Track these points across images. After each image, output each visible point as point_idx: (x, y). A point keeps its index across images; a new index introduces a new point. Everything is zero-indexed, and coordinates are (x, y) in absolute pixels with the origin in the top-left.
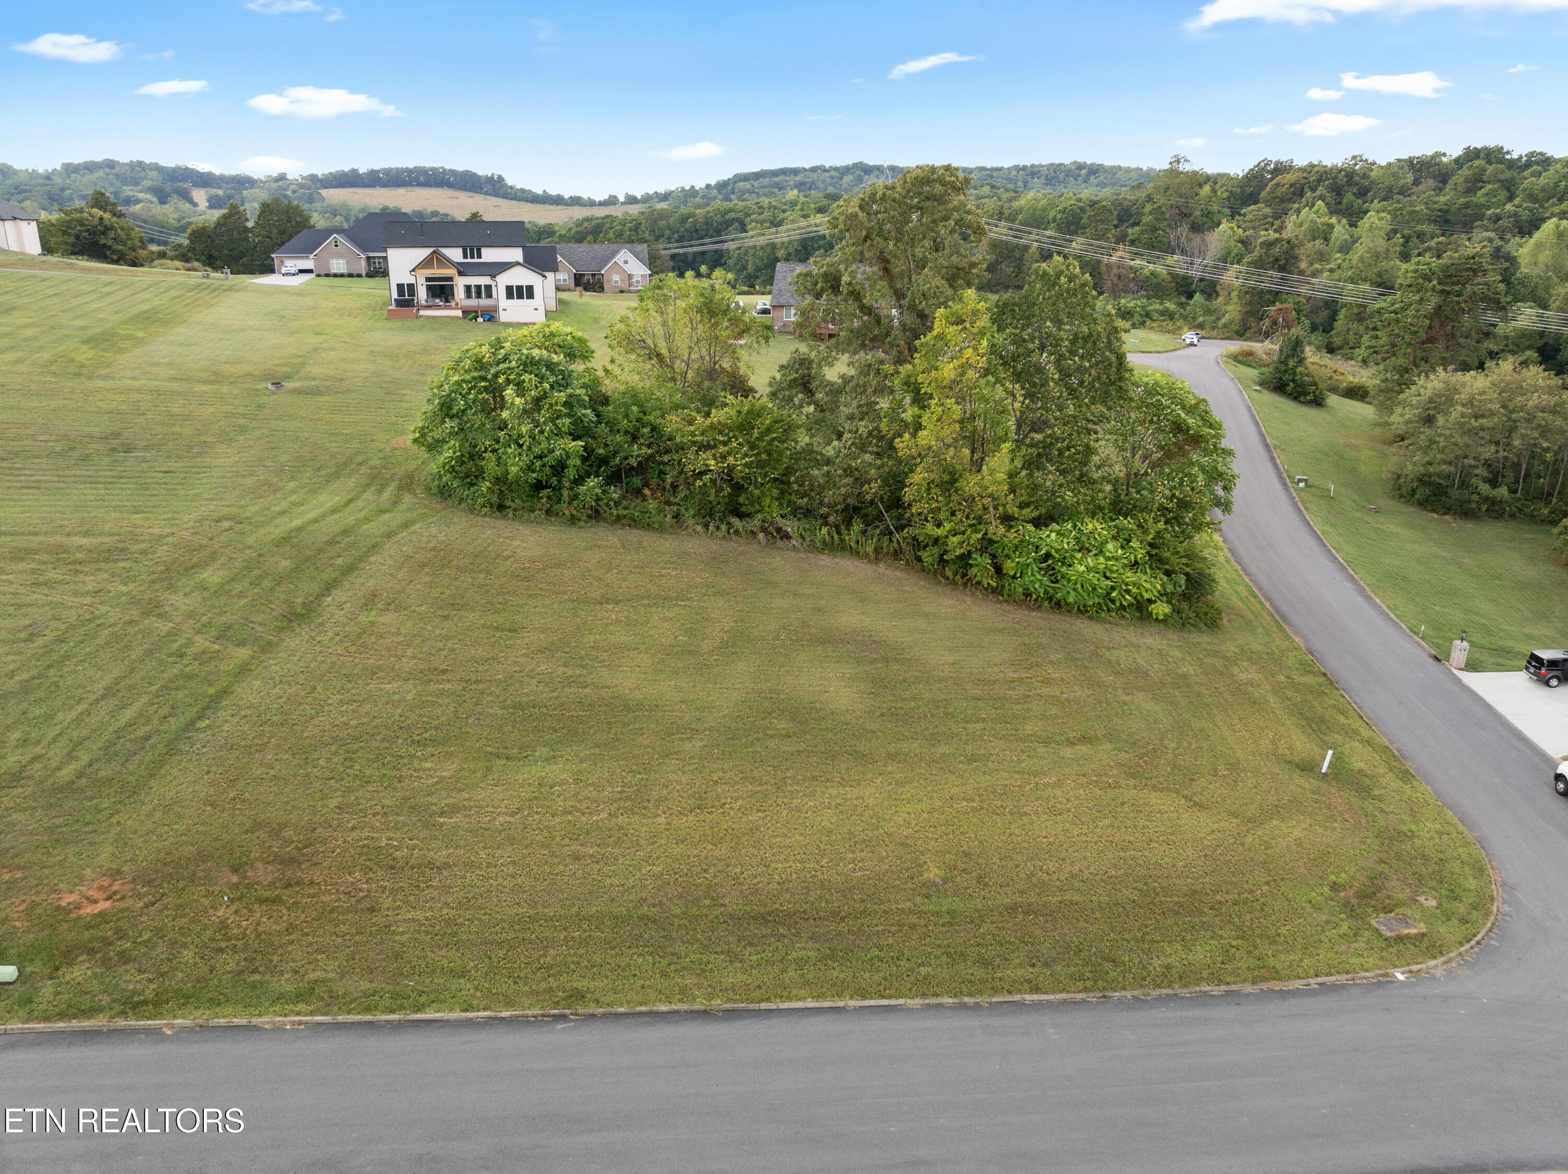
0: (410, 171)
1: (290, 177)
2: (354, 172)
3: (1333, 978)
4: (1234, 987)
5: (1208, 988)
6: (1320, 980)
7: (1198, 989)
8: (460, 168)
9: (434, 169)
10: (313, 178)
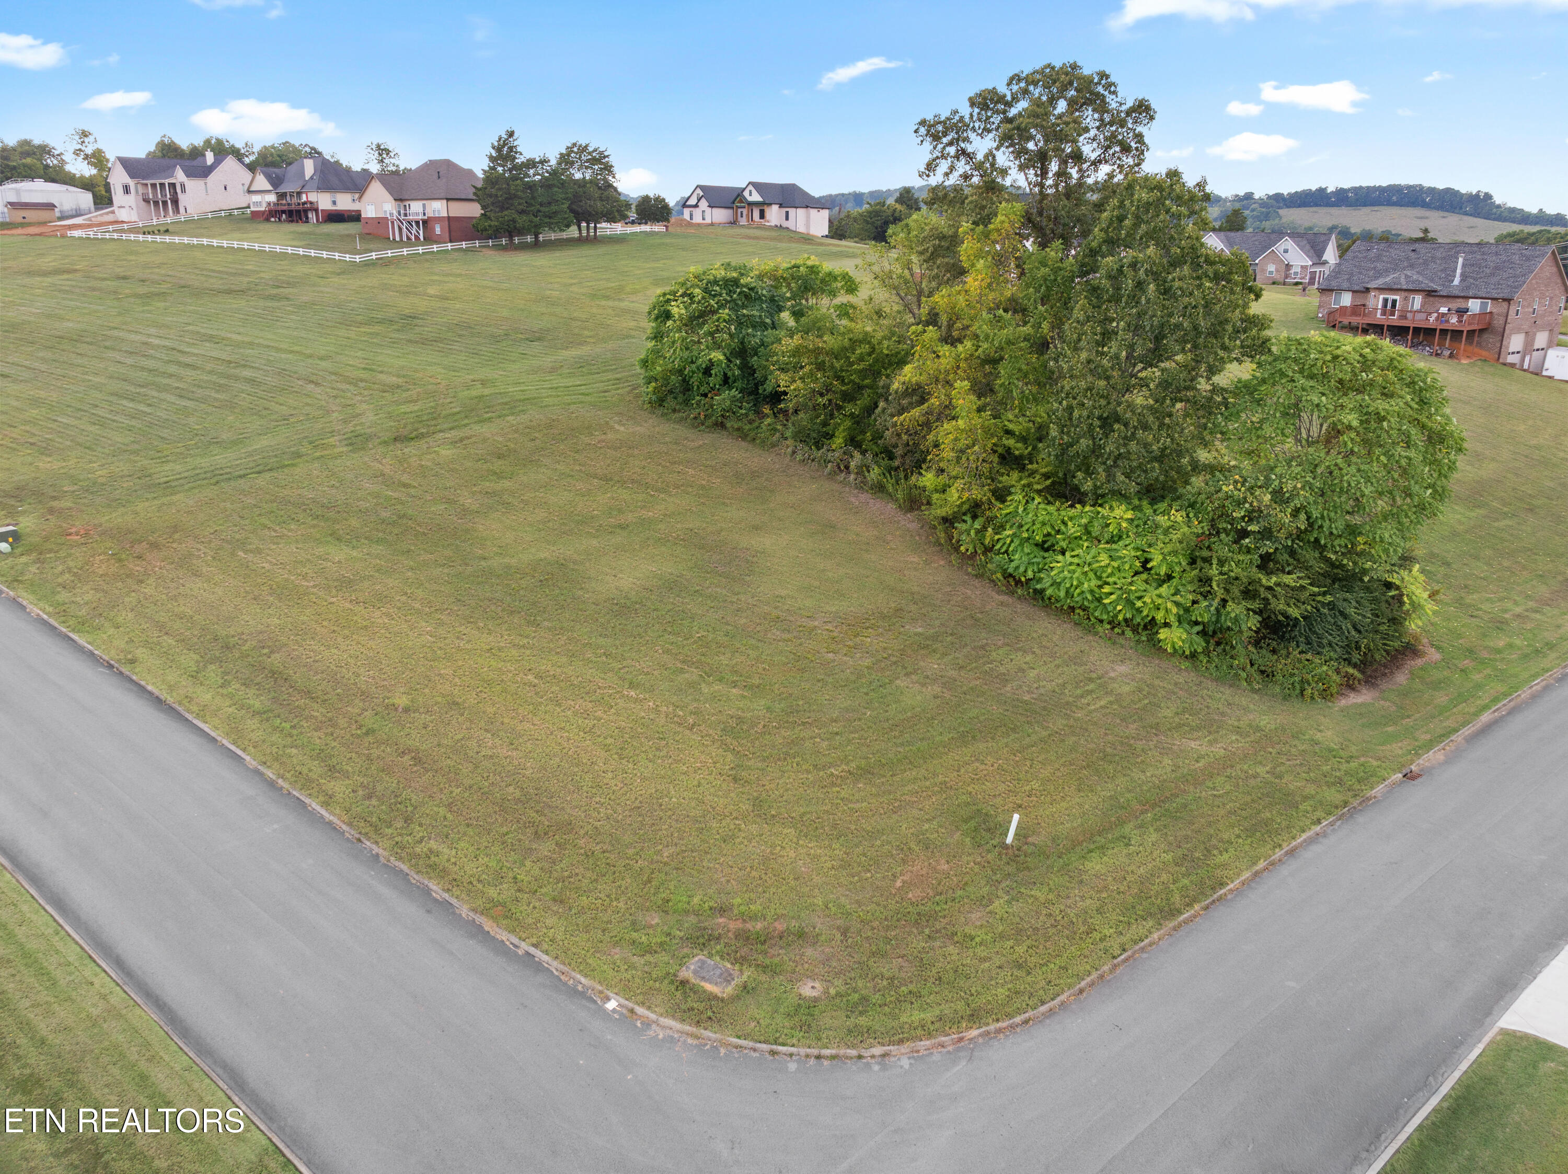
0: (1381, 189)
1: (1256, 196)
2: (1322, 191)
3: (545, 958)
4: (454, 901)
5: (434, 888)
6: (532, 950)
7: (426, 882)
8: (1441, 186)
9: (1409, 187)
10: (1278, 197)
